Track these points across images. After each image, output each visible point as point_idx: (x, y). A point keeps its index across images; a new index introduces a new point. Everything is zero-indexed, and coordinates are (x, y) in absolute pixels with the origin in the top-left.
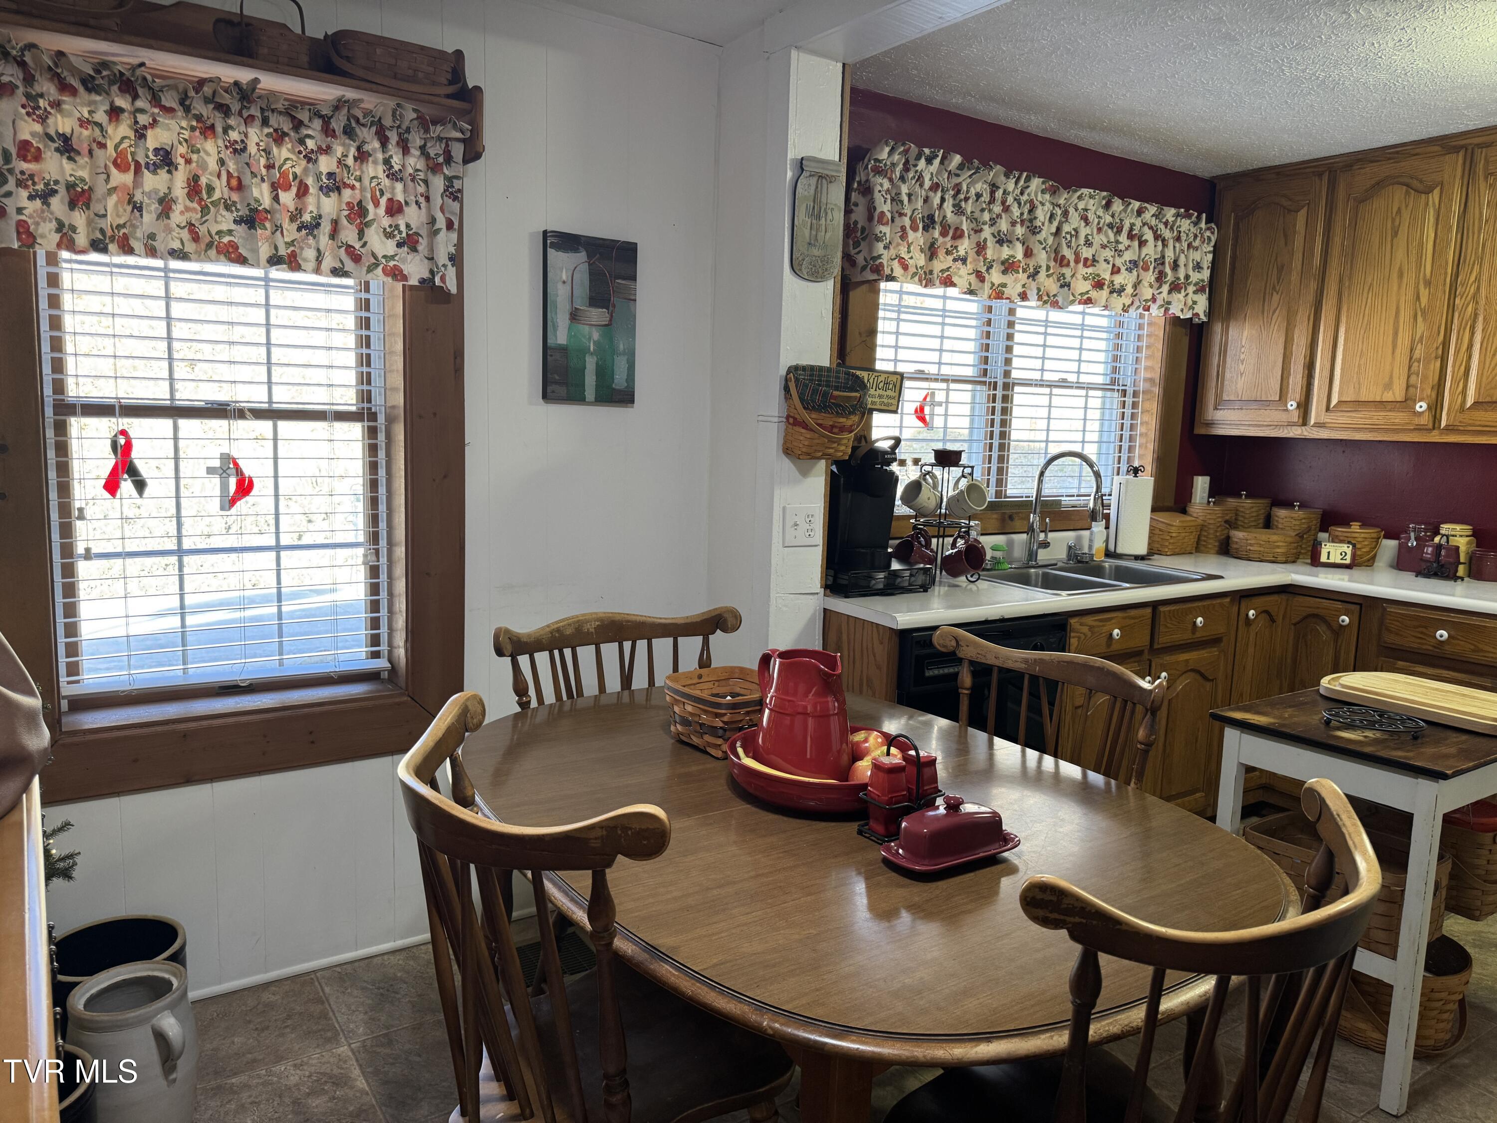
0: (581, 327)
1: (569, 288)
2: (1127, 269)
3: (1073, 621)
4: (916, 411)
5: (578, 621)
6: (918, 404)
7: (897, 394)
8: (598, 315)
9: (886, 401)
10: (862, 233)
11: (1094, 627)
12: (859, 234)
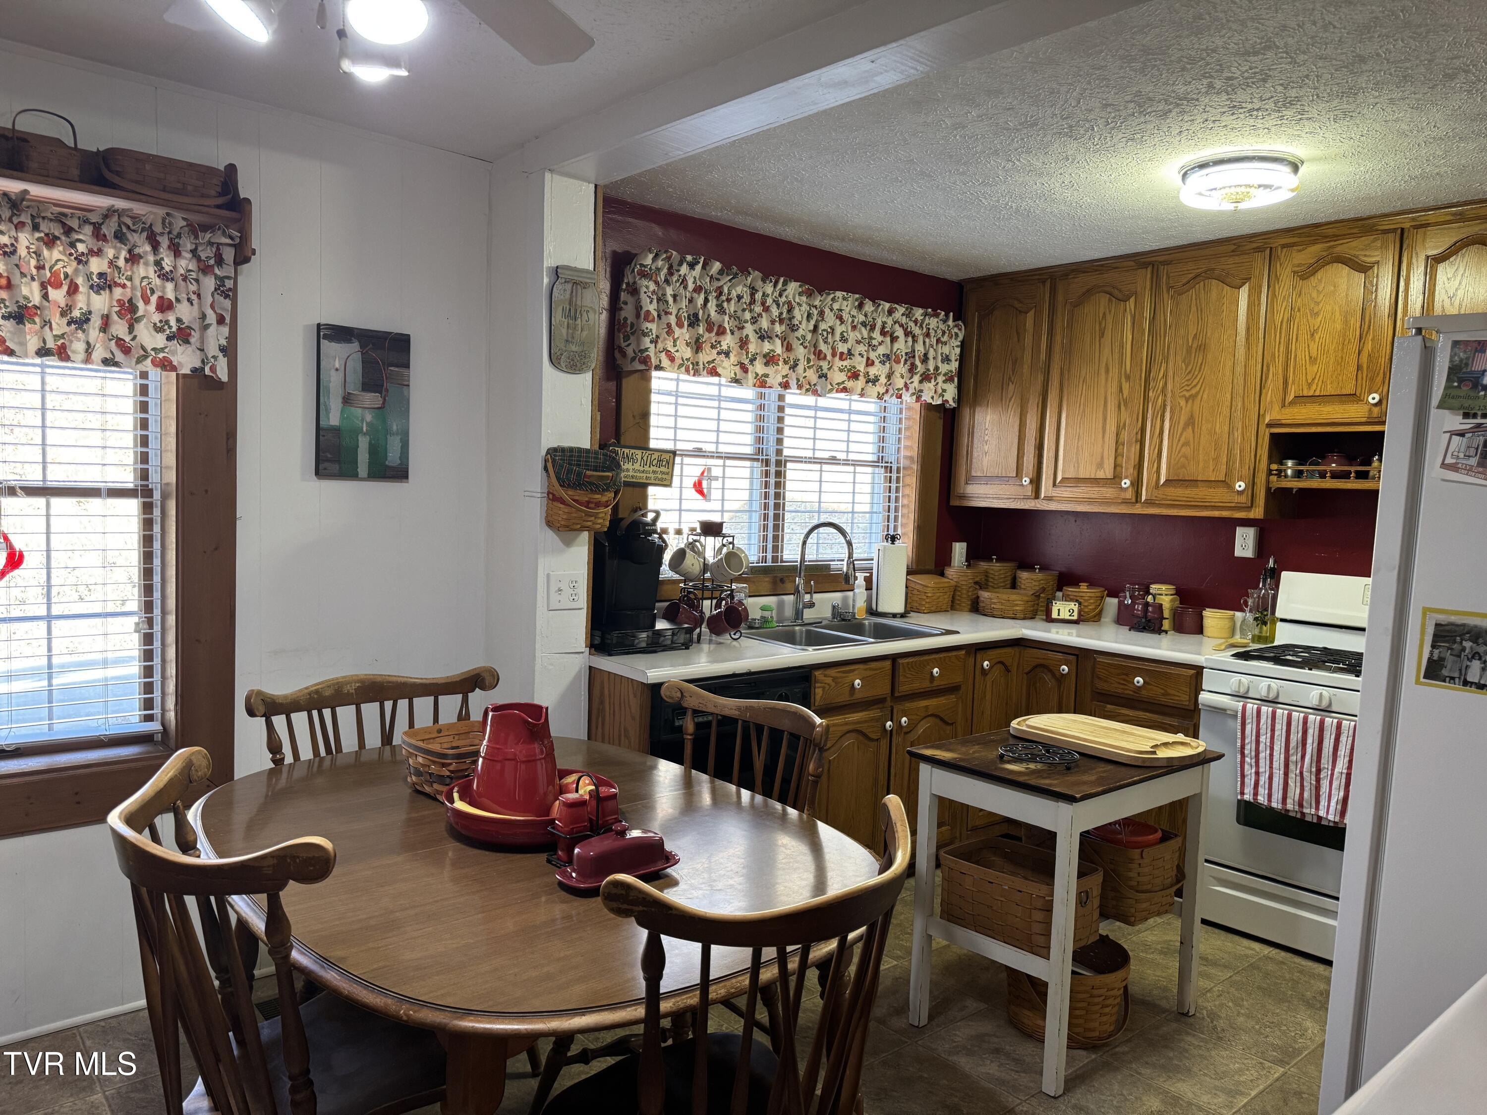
0: (352, 409)
1: (342, 375)
2: (880, 362)
3: (817, 673)
4: (695, 485)
5: (338, 683)
6: (697, 479)
7: (670, 470)
8: (371, 399)
9: (660, 476)
10: (631, 328)
11: (837, 678)
12: (629, 329)
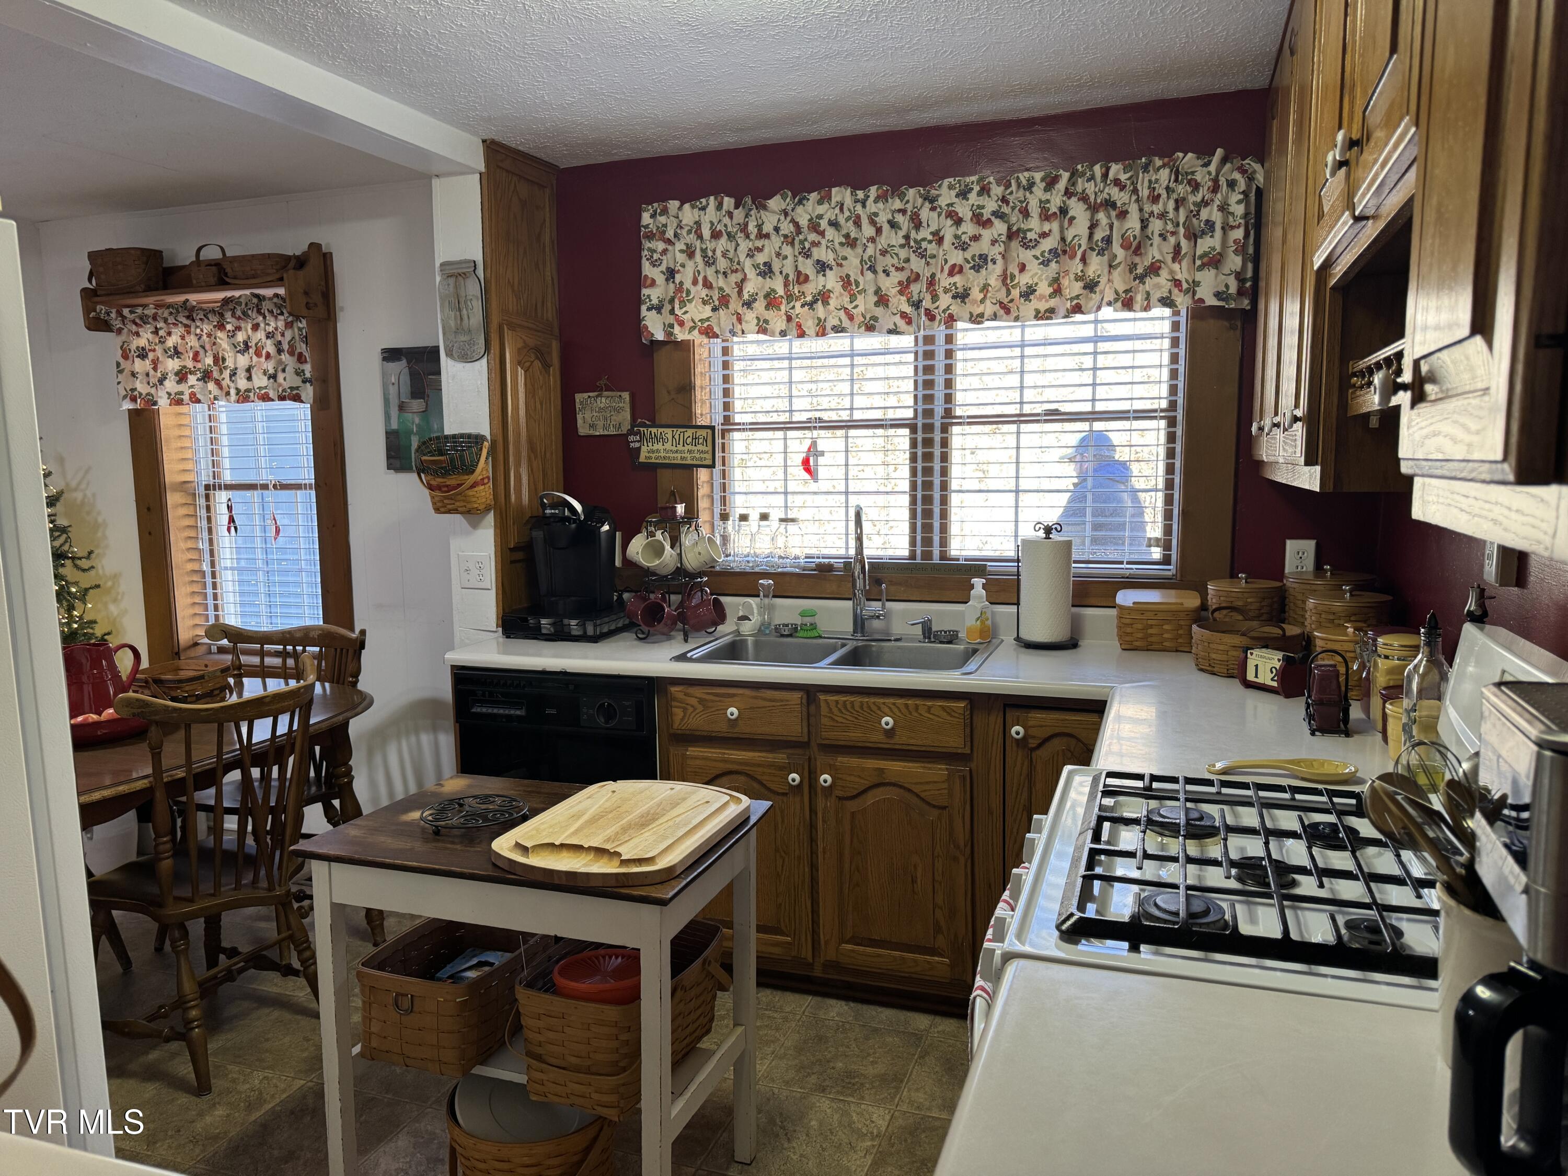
0: (406, 414)
1: (397, 387)
3: (674, 689)
4: (802, 463)
6: (805, 455)
7: (710, 448)
8: (417, 405)
9: (698, 456)
11: (706, 700)
